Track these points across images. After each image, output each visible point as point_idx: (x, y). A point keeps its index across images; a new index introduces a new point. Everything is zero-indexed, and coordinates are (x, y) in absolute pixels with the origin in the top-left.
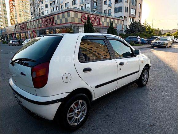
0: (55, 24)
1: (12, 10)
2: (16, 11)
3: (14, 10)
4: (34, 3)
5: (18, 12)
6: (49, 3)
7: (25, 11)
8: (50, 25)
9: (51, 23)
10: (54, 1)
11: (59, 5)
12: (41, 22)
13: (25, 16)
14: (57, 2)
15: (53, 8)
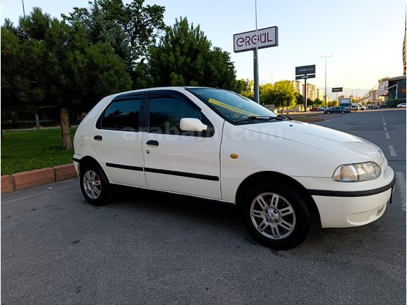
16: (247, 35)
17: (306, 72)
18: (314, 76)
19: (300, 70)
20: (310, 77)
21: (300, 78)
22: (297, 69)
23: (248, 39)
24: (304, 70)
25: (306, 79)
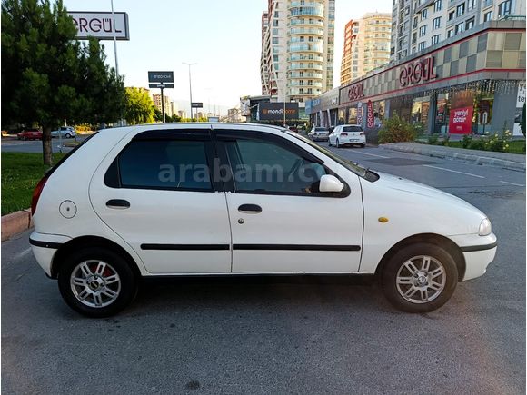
0: (437, 76)
1: (348, 48)
2: (357, 51)
3: (353, 49)
4: (402, 20)
5: (361, 51)
6: (444, 14)
7: (379, 48)
8: (421, 82)
9: (424, 76)
10: (464, 4)
11: (476, 15)
12: (398, 77)
13: (378, 61)
14: (471, 5)
15: (457, 26)
16: (82, 16)
17: (162, 79)
18: (172, 86)
19: (155, 76)
20: (168, 86)
21: (155, 86)
22: (151, 74)
23: (83, 23)
24: (159, 77)
25: (162, 88)
